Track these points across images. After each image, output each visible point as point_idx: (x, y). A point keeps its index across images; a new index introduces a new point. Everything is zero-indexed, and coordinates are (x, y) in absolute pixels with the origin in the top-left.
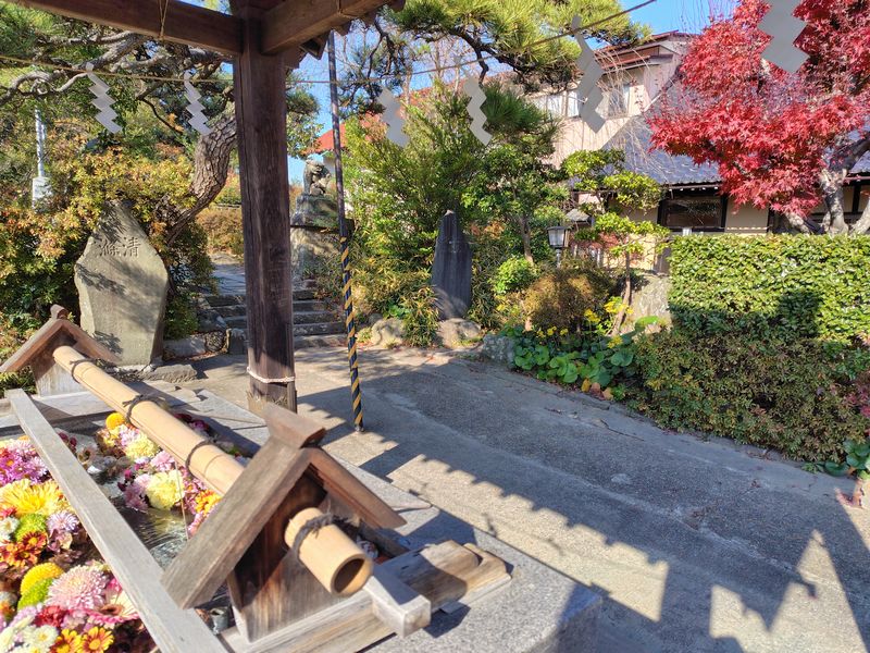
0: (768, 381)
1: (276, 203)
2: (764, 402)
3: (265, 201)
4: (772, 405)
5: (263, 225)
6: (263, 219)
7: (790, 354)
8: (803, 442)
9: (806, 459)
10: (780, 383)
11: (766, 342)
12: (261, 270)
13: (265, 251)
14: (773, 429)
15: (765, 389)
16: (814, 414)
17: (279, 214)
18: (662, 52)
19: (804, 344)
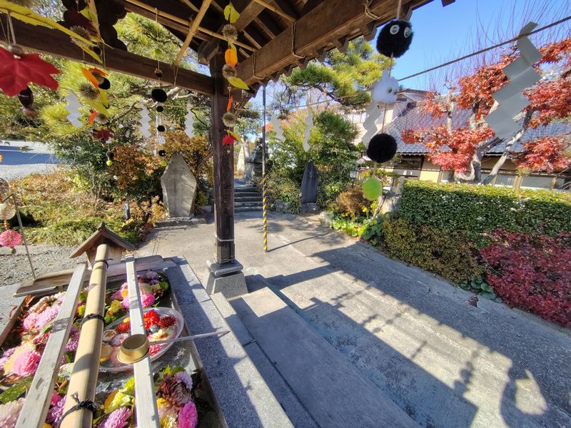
0: (440, 246)
1: (228, 164)
2: (436, 254)
3: (222, 163)
4: (441, 256)
5: (221, 174)
6: (221, 171)
7: (451, 236)
8: (453, 274)
9: (453, 281)
10: (445, 248)
11: (441, 230)
12: (220, 193)
13: (222, 185)
14: (439, 267)
15: (438, 249)
16: (459, 263)
17: (229, 168)
18: (403, 97)
19: (458, 232)
